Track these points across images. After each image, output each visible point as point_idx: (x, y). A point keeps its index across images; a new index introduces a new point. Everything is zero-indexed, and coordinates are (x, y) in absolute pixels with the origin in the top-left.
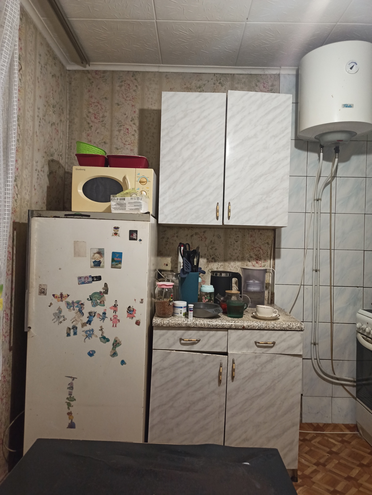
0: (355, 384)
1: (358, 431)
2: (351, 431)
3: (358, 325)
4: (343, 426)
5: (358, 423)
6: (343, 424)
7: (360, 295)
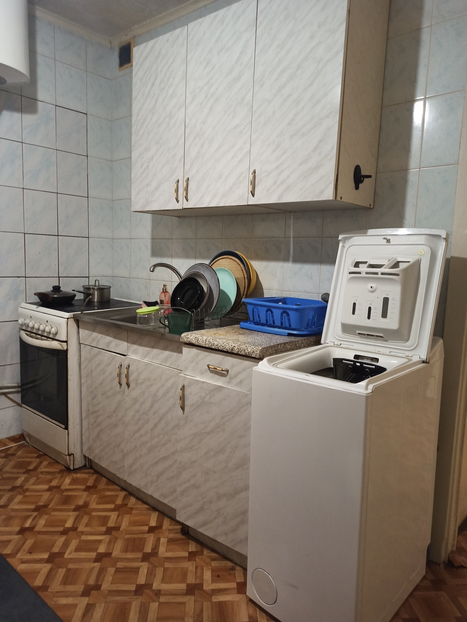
0: (20, 389)
1: (25, 440)
2: (16, 443)
3: (20, 321)
4: (7, 440)
5: (24, 432)
6: (7, 438)
7: (22, 287)
